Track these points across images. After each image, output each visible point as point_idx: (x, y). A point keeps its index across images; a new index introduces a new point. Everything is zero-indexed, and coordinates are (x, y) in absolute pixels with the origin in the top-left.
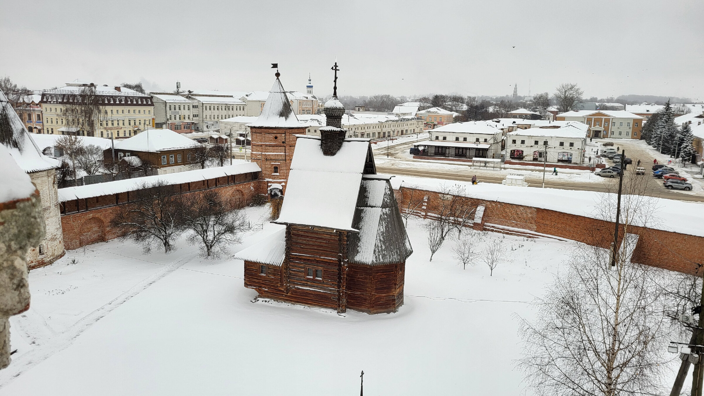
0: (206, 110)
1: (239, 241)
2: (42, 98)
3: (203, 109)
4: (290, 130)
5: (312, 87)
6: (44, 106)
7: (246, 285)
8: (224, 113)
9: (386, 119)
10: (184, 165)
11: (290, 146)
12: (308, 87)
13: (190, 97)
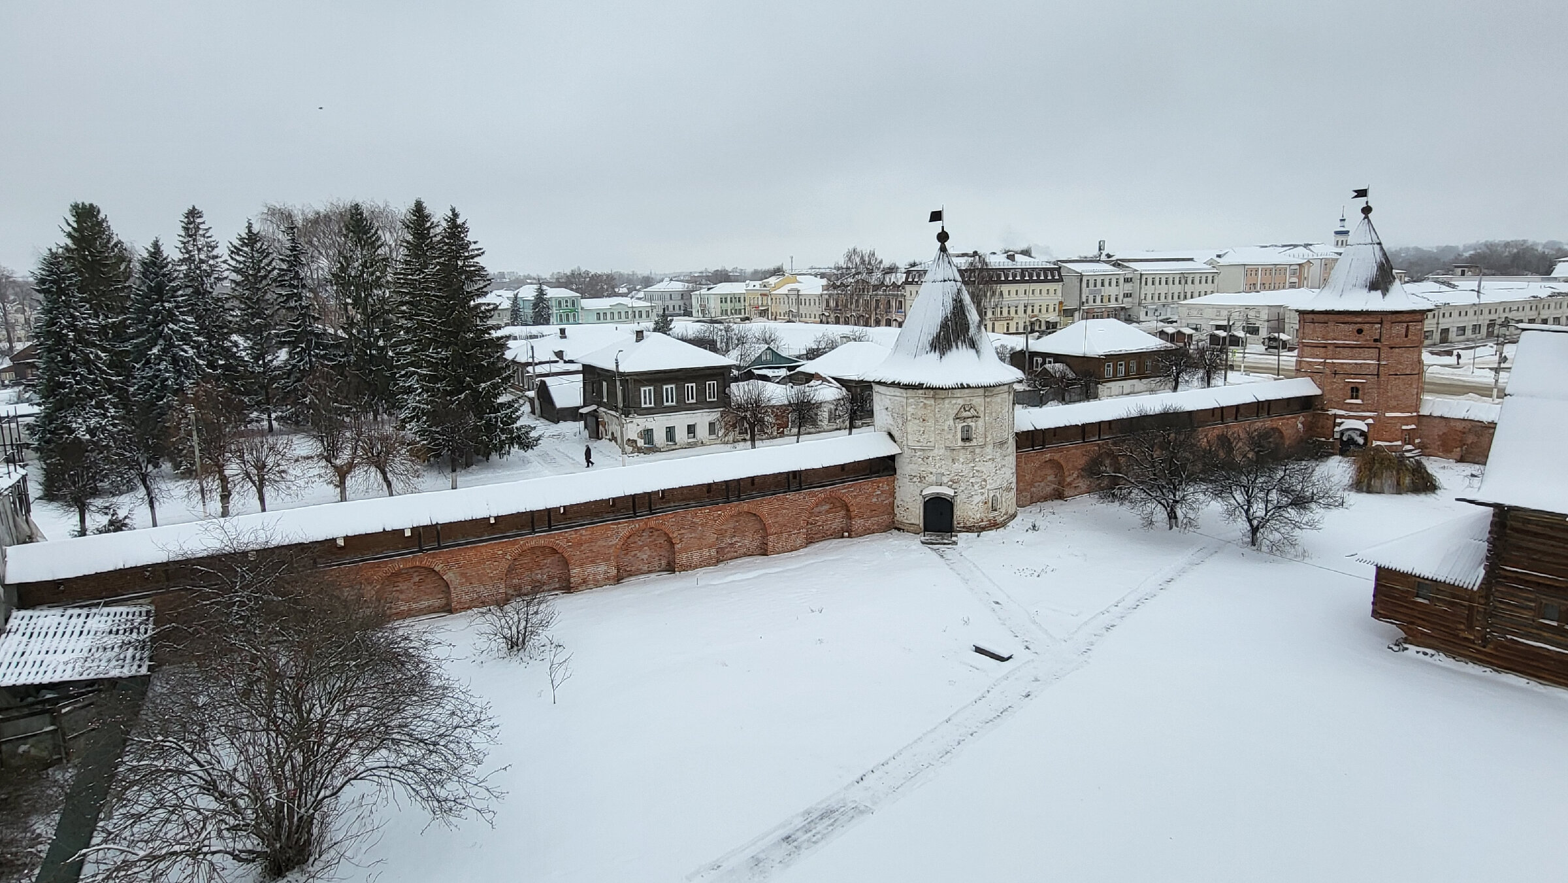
0: (1146, 284)
1: (1312, 525)
2: (907, 278)
3: (1141, 282)
4: (1394, 316)
5: (1347, 232)
6: (908, 287)
7: (1375, 614)
8: (1177, 288)
9: (1549, 292)
10: (1140, 379)
11: (1392, 348)
12: (1337, 233)
13: (1119, 265)
